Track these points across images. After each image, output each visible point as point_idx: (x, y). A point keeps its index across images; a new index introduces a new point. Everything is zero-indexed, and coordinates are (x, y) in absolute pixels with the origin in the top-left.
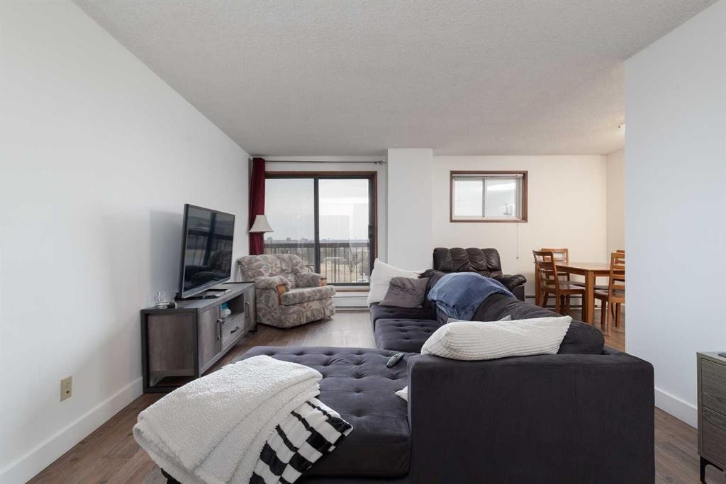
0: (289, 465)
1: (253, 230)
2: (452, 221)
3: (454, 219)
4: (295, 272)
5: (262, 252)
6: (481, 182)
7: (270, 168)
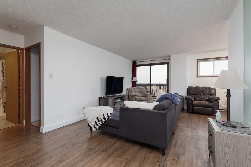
0: (100, 121)
1: (133, 81)
2: (197, 77)
3: (198, 76)
4: (143, 92)
5: (136, 87)
6: (212, 62)
7: (138, 64)
